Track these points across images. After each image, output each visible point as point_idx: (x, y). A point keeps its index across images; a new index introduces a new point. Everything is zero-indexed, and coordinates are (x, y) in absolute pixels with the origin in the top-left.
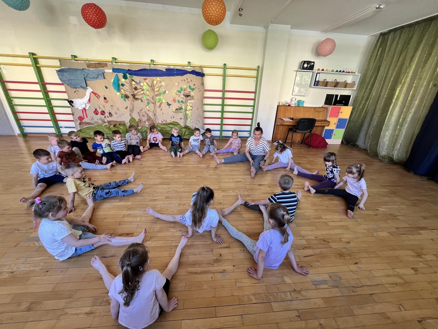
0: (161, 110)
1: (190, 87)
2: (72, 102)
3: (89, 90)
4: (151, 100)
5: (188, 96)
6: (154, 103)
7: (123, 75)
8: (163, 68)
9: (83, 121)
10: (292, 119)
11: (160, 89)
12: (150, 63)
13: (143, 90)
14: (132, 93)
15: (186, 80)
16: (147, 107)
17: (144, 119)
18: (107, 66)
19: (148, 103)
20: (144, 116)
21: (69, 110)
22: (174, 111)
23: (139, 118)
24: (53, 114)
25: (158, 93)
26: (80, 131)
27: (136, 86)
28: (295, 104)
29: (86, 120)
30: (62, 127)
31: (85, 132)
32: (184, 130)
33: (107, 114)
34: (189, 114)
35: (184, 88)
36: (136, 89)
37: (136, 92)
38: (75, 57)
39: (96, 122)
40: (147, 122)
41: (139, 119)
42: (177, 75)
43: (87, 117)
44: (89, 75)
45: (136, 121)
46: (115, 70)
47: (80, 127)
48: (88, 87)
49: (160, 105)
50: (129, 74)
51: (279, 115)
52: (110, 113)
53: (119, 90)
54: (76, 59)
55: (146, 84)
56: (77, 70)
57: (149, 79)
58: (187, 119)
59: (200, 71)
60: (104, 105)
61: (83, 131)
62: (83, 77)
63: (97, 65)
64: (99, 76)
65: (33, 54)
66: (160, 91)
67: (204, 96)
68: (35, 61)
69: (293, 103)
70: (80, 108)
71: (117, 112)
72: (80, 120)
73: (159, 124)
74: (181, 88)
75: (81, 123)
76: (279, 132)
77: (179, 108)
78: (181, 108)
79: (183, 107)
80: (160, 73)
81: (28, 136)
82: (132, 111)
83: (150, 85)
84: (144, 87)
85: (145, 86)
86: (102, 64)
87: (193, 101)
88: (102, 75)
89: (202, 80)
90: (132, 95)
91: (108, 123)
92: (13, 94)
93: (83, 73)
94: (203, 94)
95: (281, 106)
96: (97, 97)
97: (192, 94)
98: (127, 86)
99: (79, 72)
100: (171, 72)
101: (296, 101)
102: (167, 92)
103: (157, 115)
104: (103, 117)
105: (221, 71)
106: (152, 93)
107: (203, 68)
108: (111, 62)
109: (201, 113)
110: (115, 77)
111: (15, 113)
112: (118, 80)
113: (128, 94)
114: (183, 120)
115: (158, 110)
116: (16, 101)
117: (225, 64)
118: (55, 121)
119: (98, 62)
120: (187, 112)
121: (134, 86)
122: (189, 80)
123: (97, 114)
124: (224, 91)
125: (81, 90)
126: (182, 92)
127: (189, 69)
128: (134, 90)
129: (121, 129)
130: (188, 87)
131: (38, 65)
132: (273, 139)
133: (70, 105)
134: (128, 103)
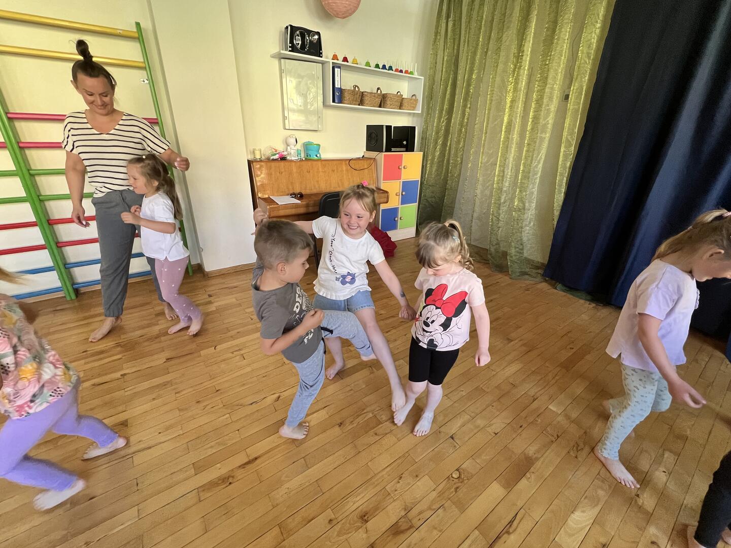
10: (301, 196)
28: (299, 154)
69: (292, 152)
95: (260, 161)
101: (299, 146)
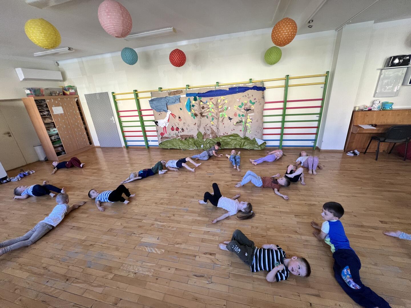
0: (223, 124)
1: (251, 101)
2: (157, 122)
3: (169, 112)
4: (215, 116)
5: (248, 110)
6: (218, 119)
7: (193, 97)
8: (227, 88)
9: (164, 136)
10: (375, 126)
11: (223, 106)
12: (216, 85)
13: (209, 108)
14: (200, 112)
15: (247, 95)
16: (212, 122)
17: (209, 132)
18: (182, 93)
19: (213, 119)
20: (208, 130)
21: (154, 128)
22: (235, 124)
23: (204, 131)
24: (144, 131)
25: (221, 110)
26: (161, 143)
27: (203, 105)
28: (379, 107)
29: (166, 135)
30: (149, 141)
31: (164, 144)
32: (243, 141)
33: (180, 130)
34: (249, 126)
35: (245, 103)
36: (203, 108)
37: (203, 111)
38: (161, 88)
39: (172, 136)
40: (210, 135)
41: (204, 133)
42: (239, 92)
43: (166, 133)
44: (169, 101)
45: (202, 135)
46: (188, 95)
47: (161, 140)
48: (168, 110)
49: (223, 120)
50: (198, 97)
51: (355, 122)
52: (182, 129)
53: (190, 110)
54: (161, 90)
55: (211, 103)
56: (162, 98)
57: (215, 98)
58: (247, 130)
59: (261, 86)
60: (179, 123)
61: (163, 144)
62: (165, 102)
63: (175, 93)
64: (177, 101)
65: (136, 91)
66: (223, 108)
67: (264, 108)
68: (137, 95)
69: (376, 107)
70: (162, 126)
71: (188, 128)
72: (161, 135)
73: (221, 136)
74: (242, 104)
75: (162, 138)
76: (355, 140)
77: (239, 121)
78: (241, 121)
79: (244, 120)
80: (224, 93)
81: (129, 148)
82: (199, 126)
83: (215, 104)
84: (209, 106)
85: (211, 105)
86: (178, 92)
87: (254, 114)
88: (179, 100)
89: (263, 94)
90: (200, 113)
91: (181, 137)
92: (123, 119)
93: (166, 99)
94: (263, 106)
95: (358, 111)
96: (174, 117)
97: (253, 107)
98: (197, 107)
99: (163, 100)
100: (233, 90)
101: (380, 105)
102: (229, 108)
103: (219, 128)
104: (177, 132)
105: (283, 83)
106: (216, 110)
107: (264, 82)
108: (185, 89)
109: (261, 125)
110: (188, 101)
111: (123, 132)
112: (190, 102)
113: (197, 112)
114: (242, 132)
115: (221, 124)
116: (124, 124)
117: (288, 76)
118: (146, 136)
119: (176, 90)
120: (247, 124)
121: (201, 106)
122: (250, 95)
123: (173, 130)
124: (285, 102)
125: (163, 113)
126: (243, 107)
127: (251, 85)
128: (201, 109)
129: (190, 141)
130: (249, 102)
131: (138, 98)
132: (346, 149)
133: (155, 125)
134: (196, 120)
